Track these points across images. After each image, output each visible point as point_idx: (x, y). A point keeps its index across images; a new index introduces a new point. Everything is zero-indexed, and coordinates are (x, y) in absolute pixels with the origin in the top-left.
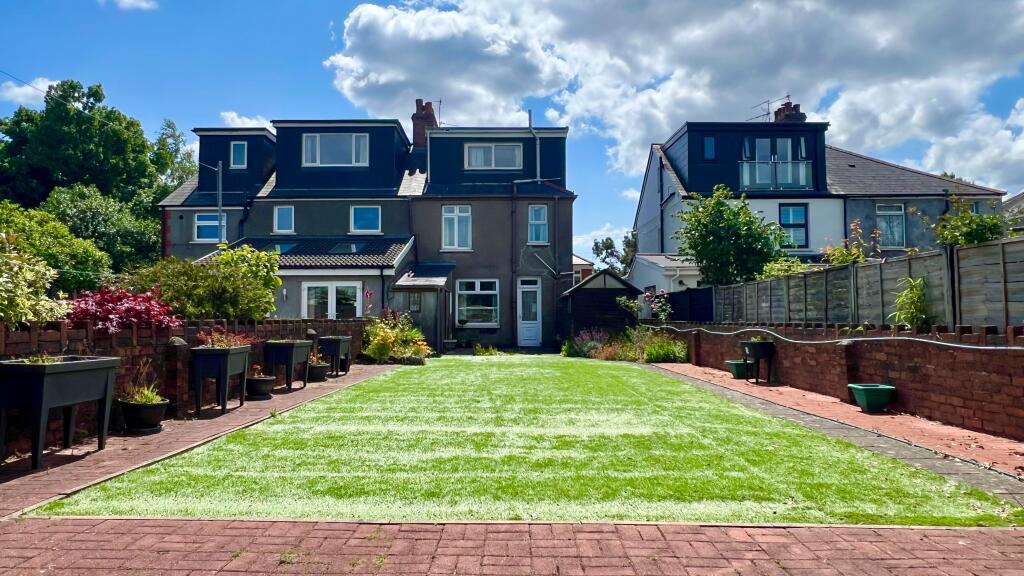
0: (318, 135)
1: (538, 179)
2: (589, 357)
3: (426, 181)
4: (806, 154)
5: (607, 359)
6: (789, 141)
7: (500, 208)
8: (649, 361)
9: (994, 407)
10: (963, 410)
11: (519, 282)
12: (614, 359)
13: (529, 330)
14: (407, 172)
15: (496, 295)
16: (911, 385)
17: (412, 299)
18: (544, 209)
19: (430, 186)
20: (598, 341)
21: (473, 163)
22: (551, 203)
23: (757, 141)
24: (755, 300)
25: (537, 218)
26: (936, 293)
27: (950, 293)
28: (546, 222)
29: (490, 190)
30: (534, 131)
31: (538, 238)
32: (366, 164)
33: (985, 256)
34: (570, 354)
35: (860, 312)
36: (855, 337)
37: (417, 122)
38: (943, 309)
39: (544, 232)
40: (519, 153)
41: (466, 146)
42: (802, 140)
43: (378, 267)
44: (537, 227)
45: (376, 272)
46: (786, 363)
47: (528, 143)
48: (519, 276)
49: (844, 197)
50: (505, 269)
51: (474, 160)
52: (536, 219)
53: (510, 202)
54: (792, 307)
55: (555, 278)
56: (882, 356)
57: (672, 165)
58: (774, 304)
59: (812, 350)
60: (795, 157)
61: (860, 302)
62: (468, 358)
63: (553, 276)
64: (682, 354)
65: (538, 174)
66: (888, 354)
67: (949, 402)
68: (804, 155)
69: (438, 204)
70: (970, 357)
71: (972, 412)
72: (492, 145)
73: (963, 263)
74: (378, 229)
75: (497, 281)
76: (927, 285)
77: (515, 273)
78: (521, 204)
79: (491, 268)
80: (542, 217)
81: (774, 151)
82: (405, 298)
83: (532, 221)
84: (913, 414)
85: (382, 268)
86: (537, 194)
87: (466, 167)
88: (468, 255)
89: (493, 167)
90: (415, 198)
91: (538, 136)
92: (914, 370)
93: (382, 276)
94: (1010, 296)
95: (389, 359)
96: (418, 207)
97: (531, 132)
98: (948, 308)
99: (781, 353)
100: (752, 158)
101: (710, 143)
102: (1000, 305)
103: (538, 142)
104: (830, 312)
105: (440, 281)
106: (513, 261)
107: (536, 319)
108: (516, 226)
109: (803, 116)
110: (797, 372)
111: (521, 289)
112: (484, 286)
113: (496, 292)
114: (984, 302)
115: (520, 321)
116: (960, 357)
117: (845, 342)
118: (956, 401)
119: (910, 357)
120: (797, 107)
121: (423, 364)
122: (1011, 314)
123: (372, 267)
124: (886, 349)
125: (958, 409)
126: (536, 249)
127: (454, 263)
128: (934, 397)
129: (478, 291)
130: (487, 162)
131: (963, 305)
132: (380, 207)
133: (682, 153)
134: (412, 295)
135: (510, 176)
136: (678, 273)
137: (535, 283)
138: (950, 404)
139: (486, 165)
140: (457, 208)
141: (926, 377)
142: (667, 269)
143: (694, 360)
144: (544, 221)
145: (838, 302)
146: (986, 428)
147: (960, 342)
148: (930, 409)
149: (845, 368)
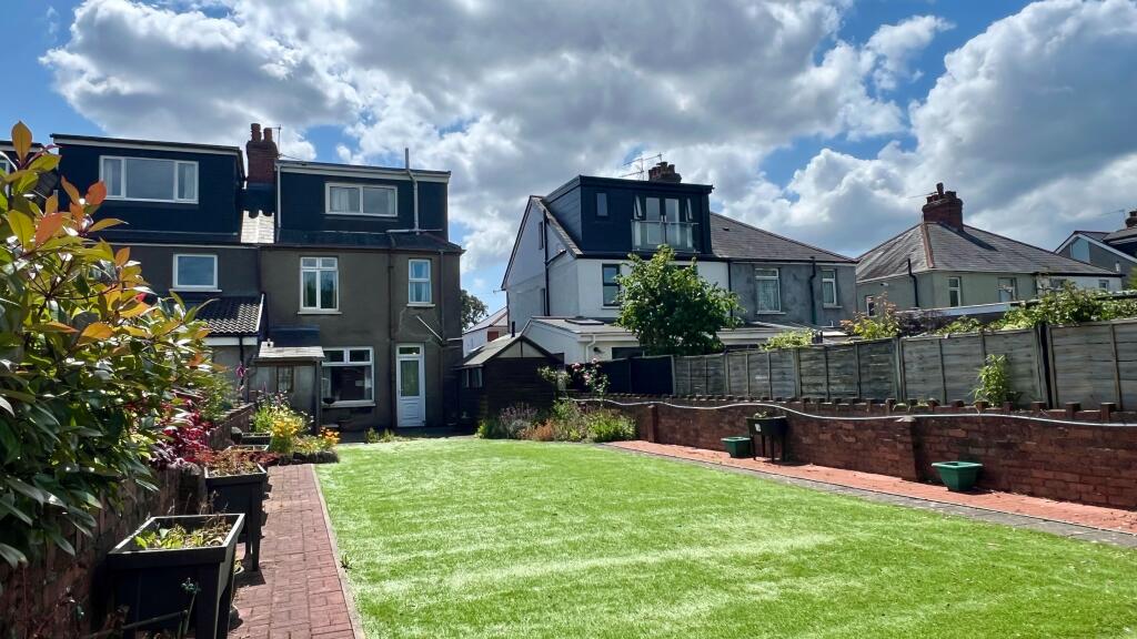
0: (123, 159)
1: (416, 229)
2: (516, 438)
3: (276, 226)
4: (693, 215)
5: (543, 440)
6: (677, 202)
7: (375, 263)
8: (598, 440)
9: (1123, 483)
10: (1079, 486)
11: (398, 351)
12: (552, 440)
13: (410, 407)
14: (246, 213)
15: (369, 367)
16: (1002, 462)
17: (280, 375)
18: (426, 265)
19: (282, 231)
20: (525, 418)
21: (336, 207)
22: (435, 258)
23: (648, 199)
24: (744, 373)
25: (418, 275)
26: (1021, 369)
27: (1042, 370)
28: (428, 279)
29: (360, 240)
30: (412, 174)
31: (418, 299)
32: (195, 200)
33: (1087, 335)
34: (489, 435)
35: (909, 387)
36: (917, 413)
37: (254, 151)
38: (1033, 385)
39: (427, 291)
40: (393, 196)
41: (328, 186)
42: (689, 201)
43: (235, 335)
44: (418, 285)
45: (234, 342)
46: (806, 440)
47: (405, 188)
48: (399, 342)
49: (728, 261)
50: (381, 335)
51: (337, 203)
52: (416, 277)
53: (386, 255)
54: (804, 380)
55: (443, 346)
56: (960, 433)
57: (558, 221)
58: (775, 377)
59: (851, 427)
60: (682, 218)
61: (908, 376)
62: (361, 446)
63: (440, 343)
64: (631, 431)
65: (417, 224)
66: (967, 431)
67: (1058, 477)
68: (691, 217)
69: (293, 255)
70: (1088, 435)
71: (1091, 488)
72: (361, 187)
73: (1056, 341)
74: (212, 284)
75: (371, 349)
76: (1009, 362)
77: (393, 340)
78: (400, 258)
79: (364, 334)
80: (424, 273)
81: (663, 211)
82: (271, 375)
83: (412, 279)
84: (1007, 491)
85: (241, 336)
86: (414, 247)
87: (328, 211)
88: (334, 318)
89: (362, 213)
90: (265, 247)
91: (416, 179)
92: (1008, 446)
93: (241, 347)
94: (1122, 374)
95: (294, 457)
96: (268, 257)
97: (408, 174)
98: (1040, 386)
99: (798, 429)
100: (643, 218)
101: (602, 199)
102: (1112, 383)
103: (416, 187)
104: (864, 387)
105: (316, 352)
106: (391, 327)
107: (418, 395)
108: (394, 285)
109: (678, 177)
110: (825, 450)
111: (400, 358)
112: (355, 356)
113: (371, 362)
114: (1089, 379)
115: (399, 396)
116: (1073, 434)
117: (908, 418)
118: (1068, 477)
119: (1001, 434)
120: (672, 167)
121: (338, 461)
122: (1124, 392)
123: (228, 335)
124: (966, 426)
125: (1071, 485)
126: (418, 311)
127: (316, 328)
128: (1036, 473)
129: (347, 362)
130: (354, 206)
131: (1058, 382)
132: (216, 257)
133: (573, 209)
134: (280, 370)
135: (381, 224)
136: (595, 340)
137: (417, 351)
138: (1062, 480)
139: (351, 210)
140: (319, 261)
141: (1025, 454)
142: (582, 334)
143: (651, 436)
144: (426, 279)
145: (875, 377)
146: (1113, 503)
147: (1074, 420)
148: (1030, 484)
149: (911, 447)
